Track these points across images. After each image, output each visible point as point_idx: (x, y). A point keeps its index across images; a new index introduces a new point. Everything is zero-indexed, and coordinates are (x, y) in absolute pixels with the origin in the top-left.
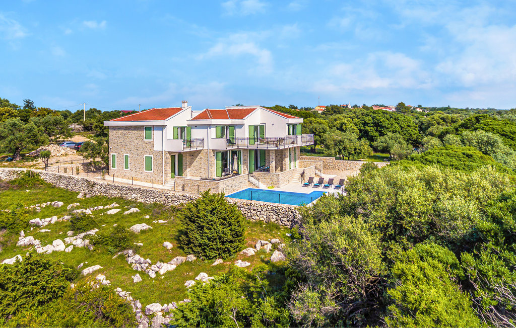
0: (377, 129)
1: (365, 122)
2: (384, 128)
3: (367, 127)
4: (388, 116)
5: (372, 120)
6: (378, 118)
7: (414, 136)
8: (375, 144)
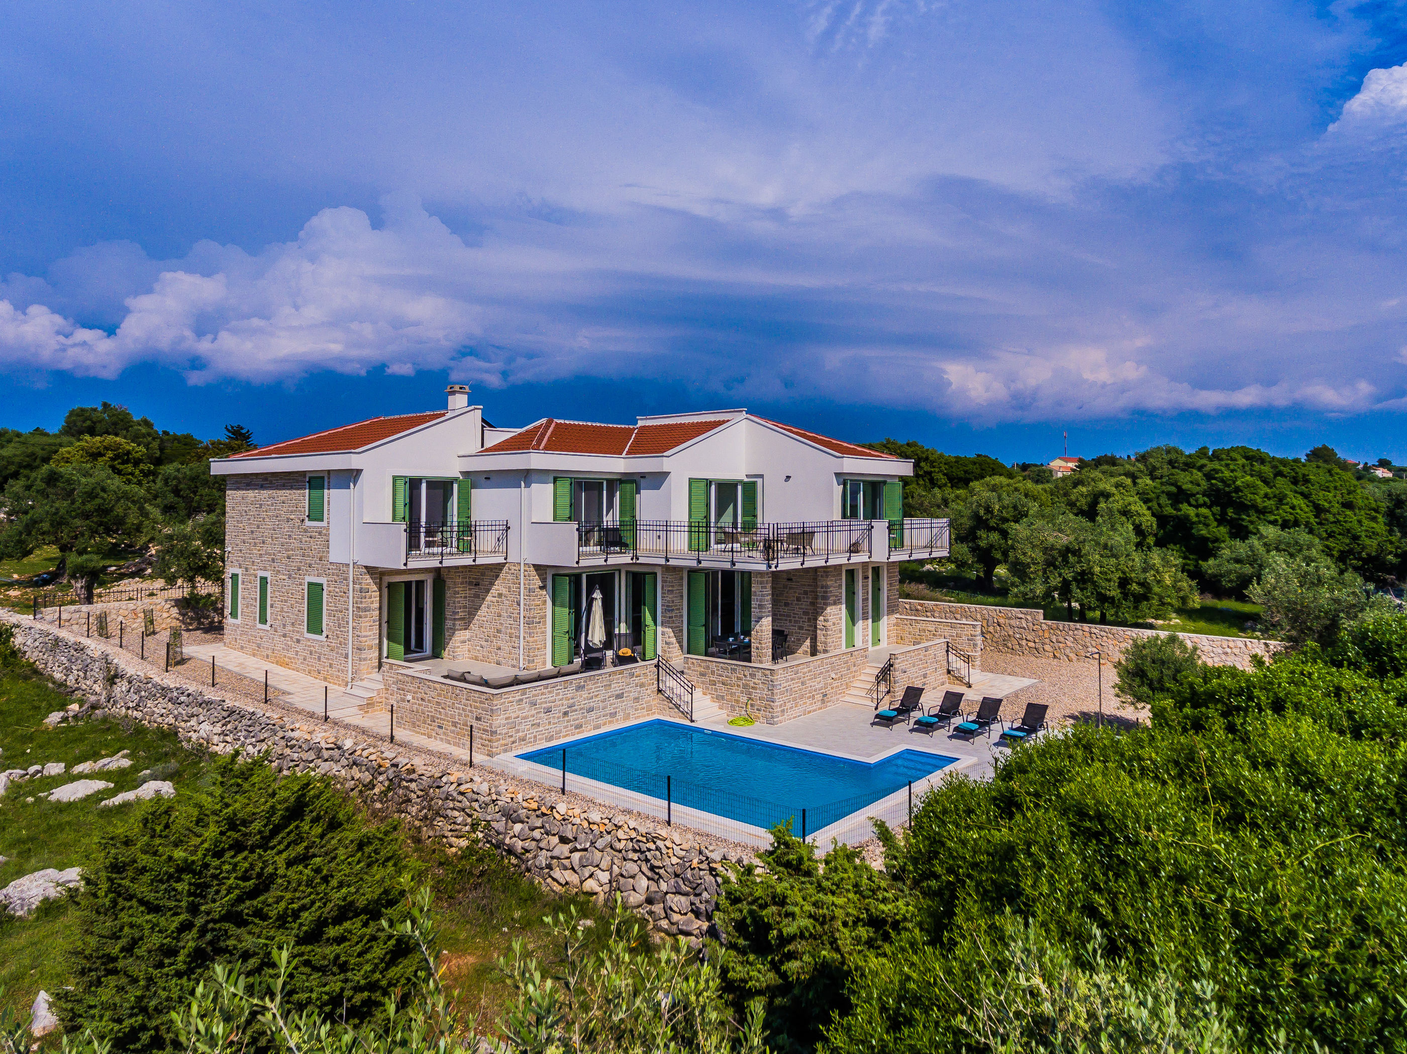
0: (1224, 513)
1: (1179, 488)
2: (1252, 512)
3: (1184, 507)
4: (1266, 469)
5: (1204, 484)
6: (1227, 474)
7: (1368, 542)
8: (1210, 565)
